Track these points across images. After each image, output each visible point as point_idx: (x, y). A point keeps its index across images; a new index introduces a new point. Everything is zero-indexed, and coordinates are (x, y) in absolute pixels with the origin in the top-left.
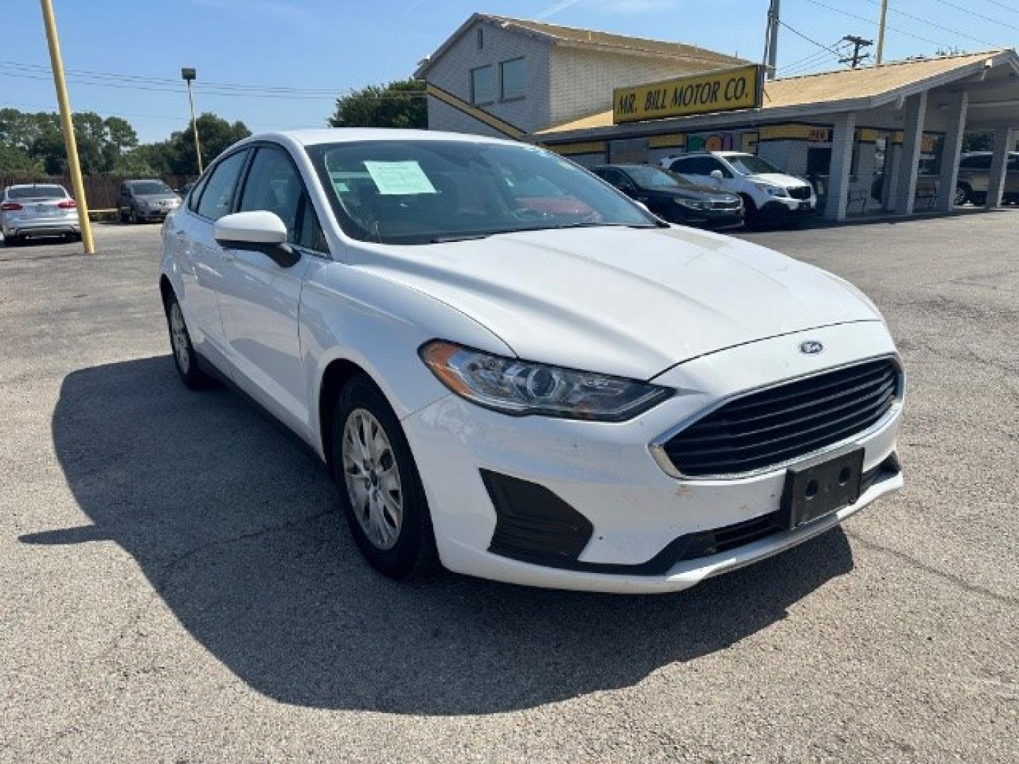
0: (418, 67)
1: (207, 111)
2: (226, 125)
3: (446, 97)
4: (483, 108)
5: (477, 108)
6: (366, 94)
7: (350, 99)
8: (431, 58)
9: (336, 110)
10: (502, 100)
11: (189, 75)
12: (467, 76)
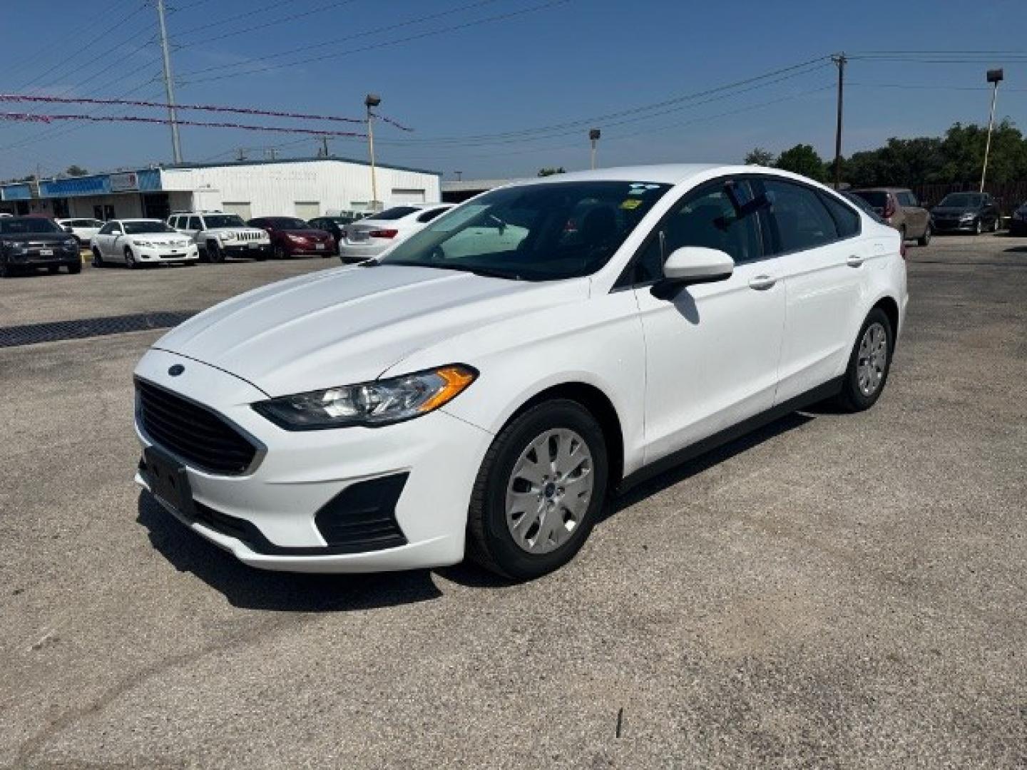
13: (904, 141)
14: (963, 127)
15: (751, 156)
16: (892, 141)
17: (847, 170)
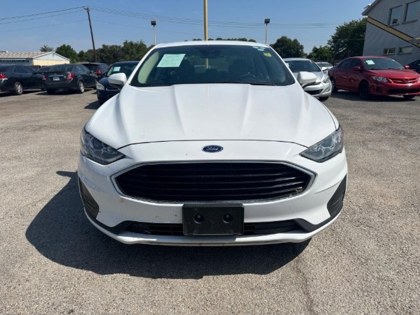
0: (364, 10)
1: (284, 35)
2: (290, 40)
3: (376, 23)
4: (393, 27)
5: (391, 27)
6: (351, 24)
7: (343, 27)
8: (371, 5)
9: (335, 32)
10: (405, 22)
11: (267, 22)
12: (388, 11)
13: (108, 46)
14: (128, 42)
15: (43, 48)
16: (104, 46)
17: (86, 56)
